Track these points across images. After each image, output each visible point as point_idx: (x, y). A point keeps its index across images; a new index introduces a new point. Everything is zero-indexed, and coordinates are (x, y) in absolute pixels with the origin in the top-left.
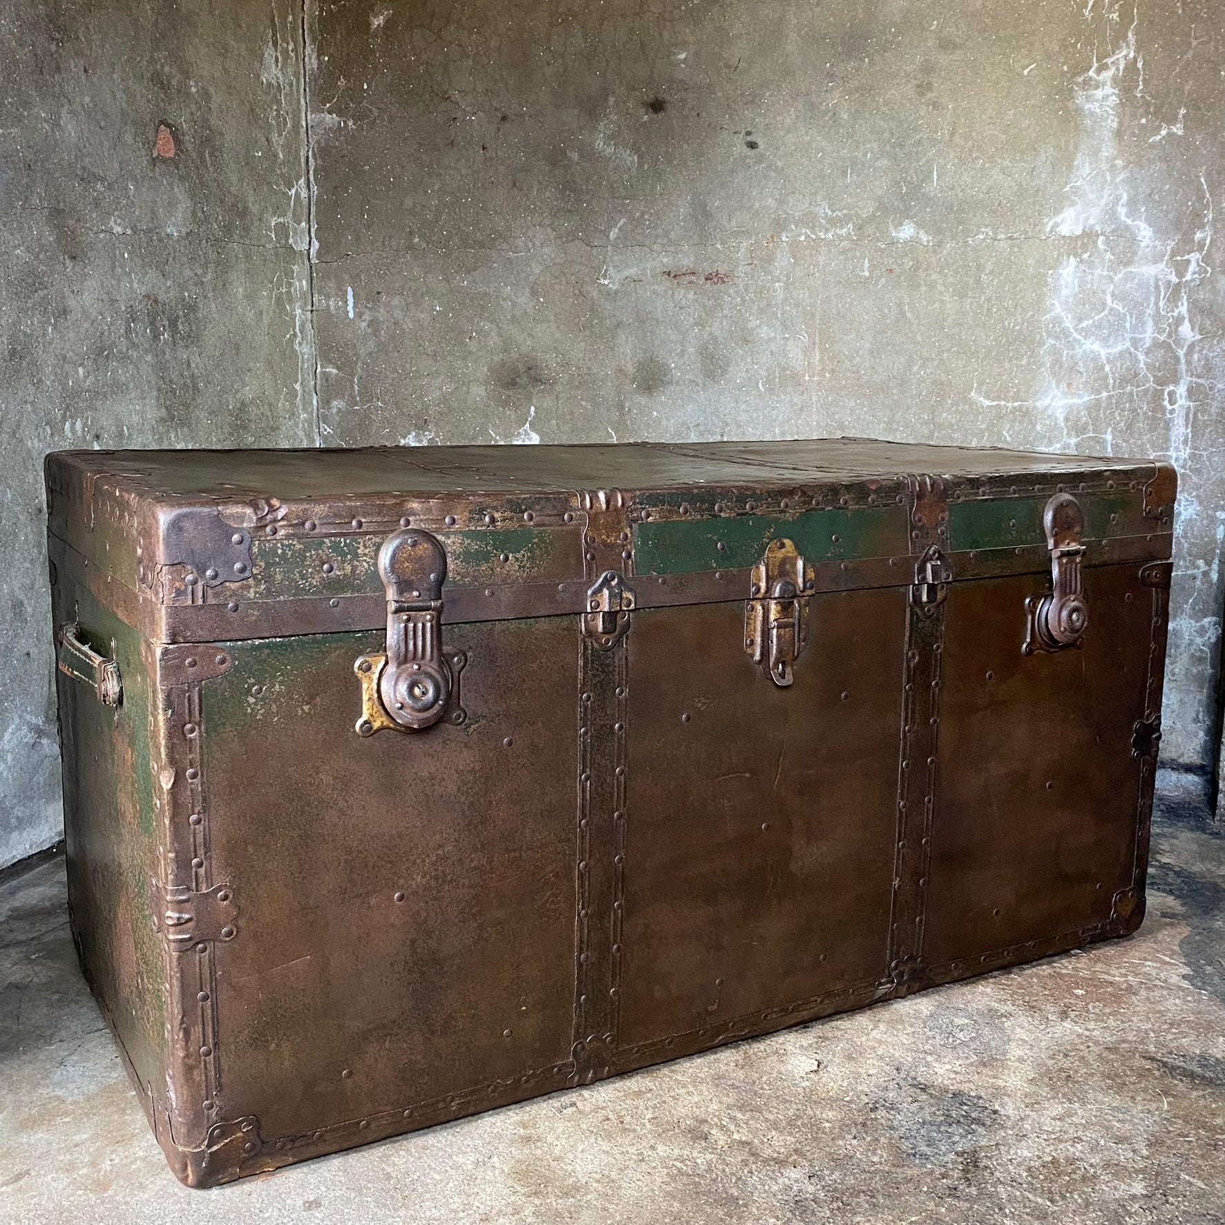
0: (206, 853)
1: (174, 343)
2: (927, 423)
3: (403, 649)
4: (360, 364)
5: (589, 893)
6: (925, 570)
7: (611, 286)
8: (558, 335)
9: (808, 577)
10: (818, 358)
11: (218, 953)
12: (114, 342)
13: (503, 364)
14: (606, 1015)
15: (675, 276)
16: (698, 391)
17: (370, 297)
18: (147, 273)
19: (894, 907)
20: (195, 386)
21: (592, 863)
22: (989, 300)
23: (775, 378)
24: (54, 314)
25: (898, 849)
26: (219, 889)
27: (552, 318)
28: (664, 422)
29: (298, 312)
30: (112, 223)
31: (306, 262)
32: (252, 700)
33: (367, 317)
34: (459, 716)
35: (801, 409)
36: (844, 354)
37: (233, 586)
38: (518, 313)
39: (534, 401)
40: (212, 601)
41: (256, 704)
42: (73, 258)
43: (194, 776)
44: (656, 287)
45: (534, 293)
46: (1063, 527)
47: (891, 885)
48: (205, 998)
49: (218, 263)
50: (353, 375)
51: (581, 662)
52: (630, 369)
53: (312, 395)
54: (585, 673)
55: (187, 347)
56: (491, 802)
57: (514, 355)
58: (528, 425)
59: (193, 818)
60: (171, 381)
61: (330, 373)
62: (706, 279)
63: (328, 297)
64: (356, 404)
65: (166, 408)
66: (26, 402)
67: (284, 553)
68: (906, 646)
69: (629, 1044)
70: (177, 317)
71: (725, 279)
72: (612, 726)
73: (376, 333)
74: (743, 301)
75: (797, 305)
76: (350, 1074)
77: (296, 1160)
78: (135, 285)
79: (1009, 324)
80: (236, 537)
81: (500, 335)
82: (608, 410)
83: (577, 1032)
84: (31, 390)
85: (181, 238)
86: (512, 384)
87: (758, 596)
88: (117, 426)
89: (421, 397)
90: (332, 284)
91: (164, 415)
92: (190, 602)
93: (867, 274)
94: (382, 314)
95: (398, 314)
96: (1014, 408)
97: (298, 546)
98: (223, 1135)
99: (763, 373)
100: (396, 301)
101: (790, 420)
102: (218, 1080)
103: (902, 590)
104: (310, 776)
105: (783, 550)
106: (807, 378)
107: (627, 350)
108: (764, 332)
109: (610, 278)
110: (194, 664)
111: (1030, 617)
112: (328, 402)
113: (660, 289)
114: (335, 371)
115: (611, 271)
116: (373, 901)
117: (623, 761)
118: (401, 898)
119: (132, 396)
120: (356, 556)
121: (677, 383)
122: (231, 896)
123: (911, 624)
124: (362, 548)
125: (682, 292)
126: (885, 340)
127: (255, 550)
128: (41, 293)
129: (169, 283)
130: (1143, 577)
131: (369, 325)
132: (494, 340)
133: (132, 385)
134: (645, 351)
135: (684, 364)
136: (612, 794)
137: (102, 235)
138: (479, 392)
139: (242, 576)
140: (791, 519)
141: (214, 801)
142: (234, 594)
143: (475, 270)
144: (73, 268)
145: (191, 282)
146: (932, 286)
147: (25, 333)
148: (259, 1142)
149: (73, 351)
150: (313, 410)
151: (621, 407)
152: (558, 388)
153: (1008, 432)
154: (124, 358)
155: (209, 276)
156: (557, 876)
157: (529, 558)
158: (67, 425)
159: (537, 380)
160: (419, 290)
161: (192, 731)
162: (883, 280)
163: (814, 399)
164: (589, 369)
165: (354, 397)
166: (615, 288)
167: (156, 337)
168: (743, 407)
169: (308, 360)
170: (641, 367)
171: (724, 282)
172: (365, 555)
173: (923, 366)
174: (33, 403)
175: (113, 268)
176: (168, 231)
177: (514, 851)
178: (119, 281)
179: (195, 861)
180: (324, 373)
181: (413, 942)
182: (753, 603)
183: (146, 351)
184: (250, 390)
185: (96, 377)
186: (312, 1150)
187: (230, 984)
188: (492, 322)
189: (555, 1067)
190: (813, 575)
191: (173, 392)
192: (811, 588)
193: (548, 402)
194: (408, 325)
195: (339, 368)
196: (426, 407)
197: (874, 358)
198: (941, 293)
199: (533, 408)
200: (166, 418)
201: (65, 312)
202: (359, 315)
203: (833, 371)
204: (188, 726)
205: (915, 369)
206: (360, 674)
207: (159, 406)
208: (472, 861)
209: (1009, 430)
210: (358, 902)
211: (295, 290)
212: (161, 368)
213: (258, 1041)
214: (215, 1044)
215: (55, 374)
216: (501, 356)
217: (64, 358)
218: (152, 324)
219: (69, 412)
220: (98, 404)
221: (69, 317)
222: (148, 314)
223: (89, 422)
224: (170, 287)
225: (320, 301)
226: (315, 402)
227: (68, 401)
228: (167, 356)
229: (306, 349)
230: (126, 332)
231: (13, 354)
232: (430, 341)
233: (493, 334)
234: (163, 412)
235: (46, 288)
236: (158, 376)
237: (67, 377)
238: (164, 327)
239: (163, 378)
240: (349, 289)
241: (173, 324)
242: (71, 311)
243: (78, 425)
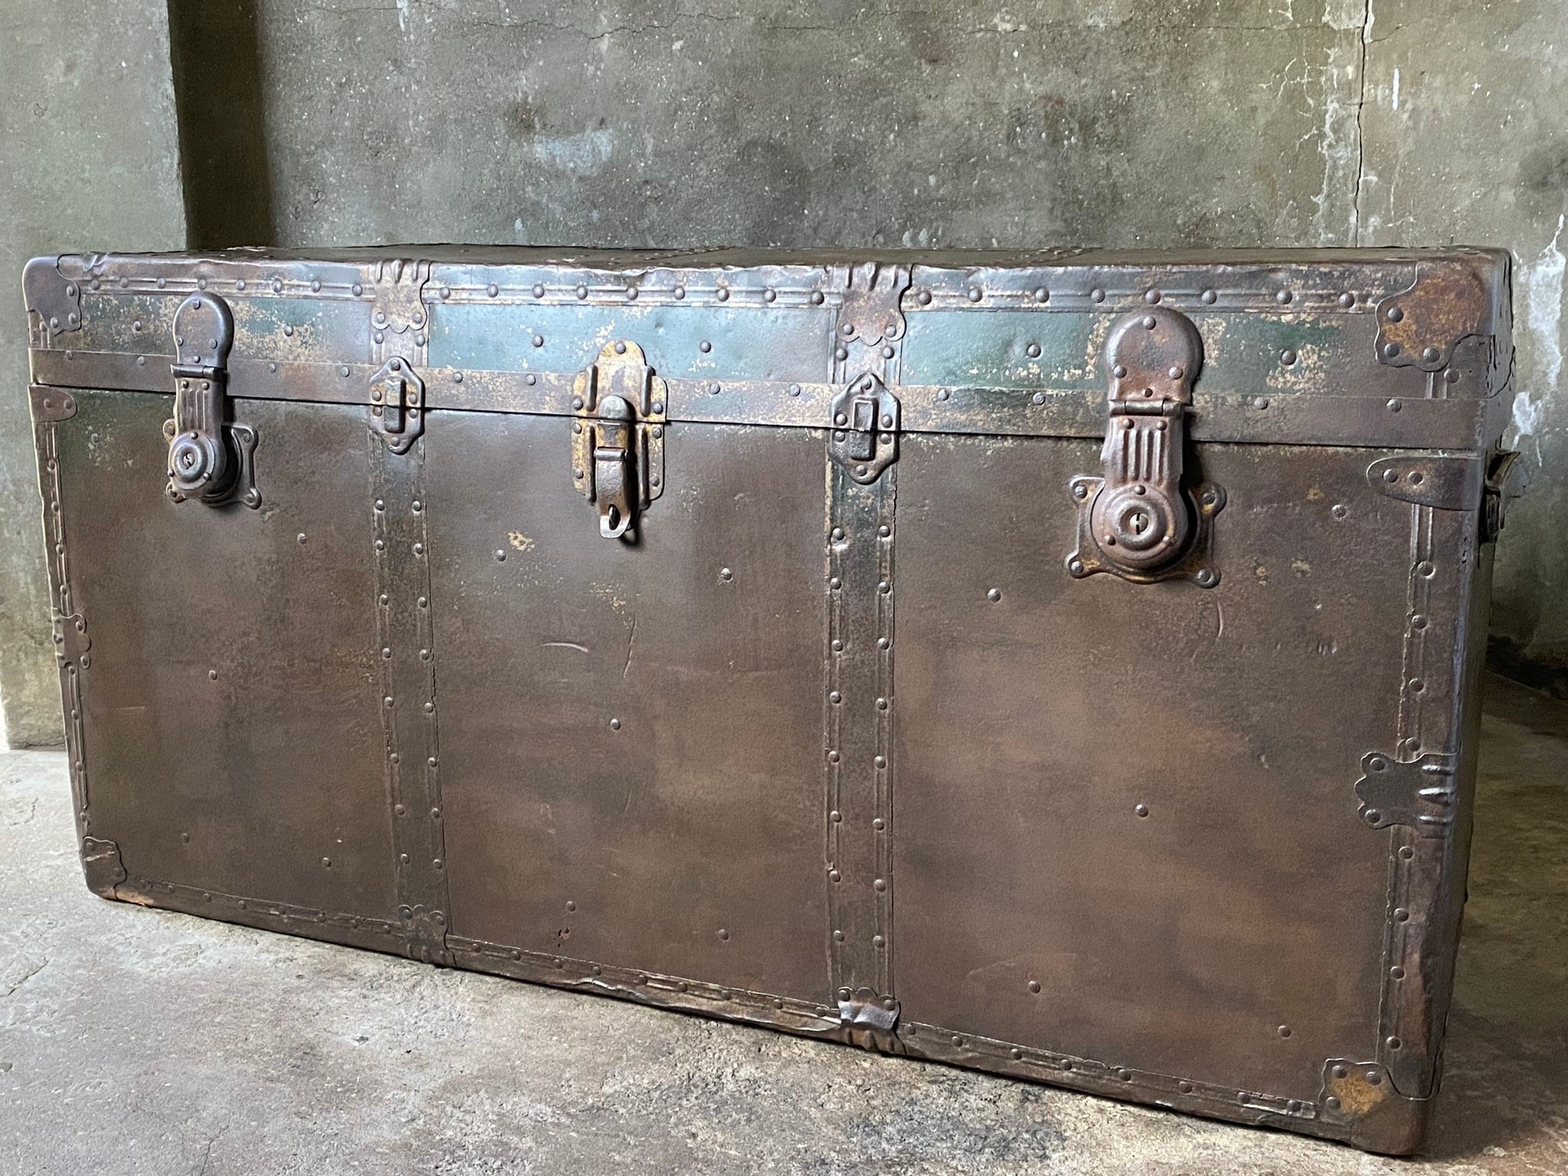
1: (1086, 148)
4: (1398, 168)
12: (987, 149)
13: (1536, 154)
17: (1414, 81)
18: (1047, 72)
20: (1116, 198)
24: (899, 122)
29: (1332, 106)
30: (996, 20)
31: (1358, 44)
33: (1409, 106)
42: (933, 61)
49: (1173, 55)
50: (1390, 183)
53: (1348, 210)
55: (1109, 152)
57: (1549, 143)
58: (1554, 242)
60: (1076, 191)
61: (1371, 182)
63: (1376, 84)
64: (1390, 221)
65: (1065, 220)
66: (852, 210)
70: (1095, 119)
73: (1416, 124)
78: (1028, 86)
81: (1536, 116)
84: (860, 197)
85: (1110, 29)
86: (1542, 184)
88: (981, 238)
89: (1453, 206)
90: (1381, 68)
94: (1423, 101)
95: (1438, 99)
100: (1438, 81)
112: (1367, 219)
114: (1375, 179)
119: (1010, 205)
128: (883, 100)
131: (1410, 117)
132: (1529, 125)
133: (1009, 195)
137: (978, 35)
138: (1508, 197)
144: (932, 72)
145: (1124, 79)
147: (856, 141)
149: (923, 158)
150: (1347, 230)
154: (1001, 166)
155: (1158, 70)
158: (906, 236)
160: (1460, 63)
165: (1388, 210)
167: (1056, 140)
169: (1346, 166)
174: (860, 211)
175: (994, 69)
176: (1090, 22)
178: (1002, 82)
180: (1365, 181)
183: (1039, 158)
184: (1219, 202)
185: (955, 186)
188: (1528, 99)
191: (1080, 203)
194: (1445, 114)
195: (1379, 176)
196: (1453, 221)
199: (1562, 218)
200: (1064, 231)
201: (915, 118)
202: (1402, 104)
211: (1330, 79)
212: (1059, 176)
215: (896, 182)
216: (1535, 146)
217: (909, 166)
218: (1049, 127)
219: (910, 221)
220: (955, 214)
221: (920, 124)
222: (1046, 117)
223: (940, 233)
224: (1085, 85)
225: (1369, 90)
226: (1353, 219)
227: (910, 210)
228: (1073, 163)
229: (1343, 153)
230: (1008, 137)
231: (839, 161)
232: (1466, 131)
233: (1529, 115)
234: (1059, 225)
235: (891, 94)
236: (1055, 185)
237: (912, 185)
238: (1071, 131)
239: (1062, 187)
240: (1396, 72)
241: (1087, 126)
242: (925, 117)
243: (923, 236)
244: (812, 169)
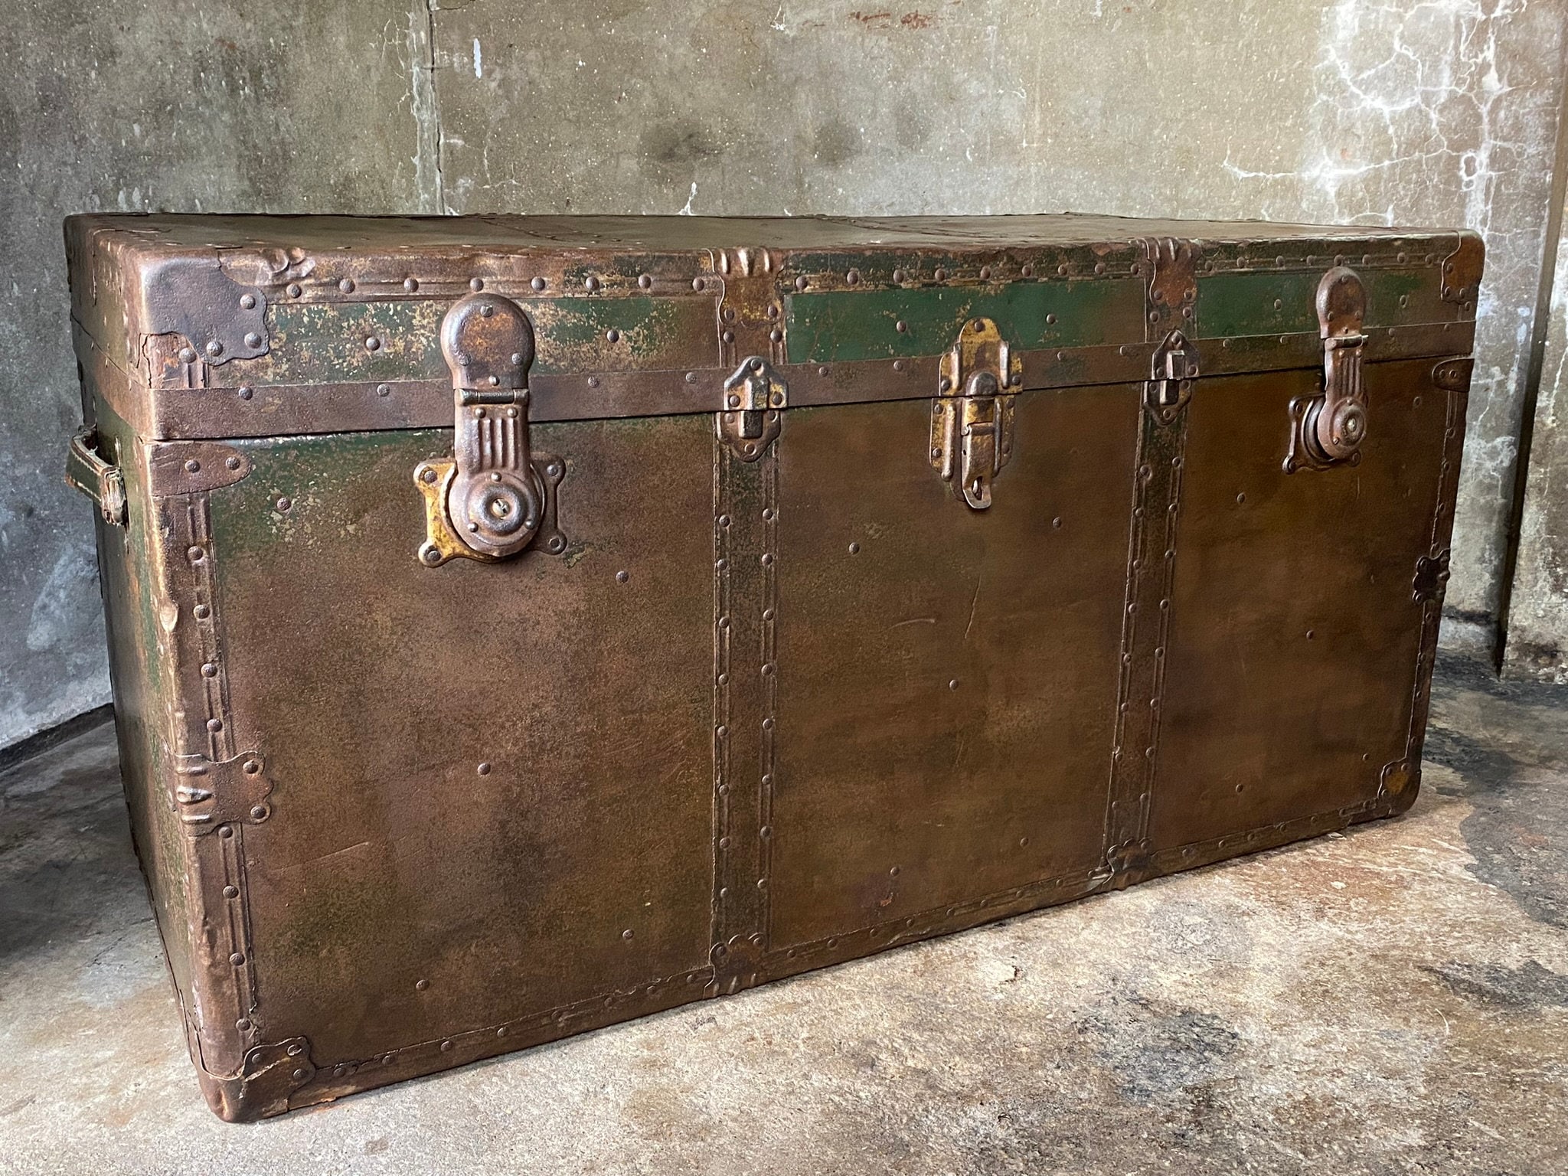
0: (225, 712)
1: (258, 100)
2: (1169, 200)
3: (477, 454)
4: (490, 133)
5: (730, 764)
6: (1164, 362)
7: (787, 32)
8: (723, 94)
9: (1014, 369)
10: (1038, 119)
11: (247, 838)
12: (179, 96)
13: (658, 129)
14: (752, 911)
15: (866, 19)
16: (893, 162)
17: (499, 53)
18: (219, 11)
19: (1113, 782)
20: (286, 155)
21: (734, 727)
22: (1249, 46)
23: (985, 144)
24: (97, 56)
25: (1120, 713)
26: (245, 758)
27: (716, 72)
28: (852, 200)
29: (416, 69)
31: (425, 9)
32: (277, 517)
33: (498, 75)
34: (556, 543)
35: (1017, 183)
36: (1070, 115)
37: (245, 365)
38: (677, 68)
39: (697, 175)
40: (216, 384)
41: (282, 522)
43: (204, 614)
44: (843, 33)
45: (696, 43)
46: (1339, 312)
47: (1109, 755)
48: (233, 894)
50: (481, 146)
51: (716, 476)
52: (811, 134)
53: (434, 172)
54: (722, 490)
55: (275, 105)
56: (601, 652)
57: (673, 120)
58: (688, 206)
59: (206, 667)
60: (255, 146)
61: (455, 145)
62: (903, 22)
63: (451, 51)
64: (487, 183)
65: (250, 179)
66: (65, 164)
67: (312, 321)
68: (1137, 459)
69: (782, 946)
70: (261, 68)
71: (926, 22)
72: (758, 558)
73: (508, 93)
74: (948, 48)
75: (1013, 54)
76: (426, 985)
77: (360, 1088)
78: (205, 26)
79: (1272, 76)
80: (245, 300)
81: (655, 96)
82: (785, 186)
83: (716, 930)
84: (71, 149)
86: (669, 155)
87: (948, 393)
88: (187, 199)
89: (563, 172)
90: (455, 36)
91: (247, 188)
92: (186, 385)
93: (1100, 14)
94: (515, 71)
95: (534, 71)
96: (1276, 181)
97: (331, 313)
98: (264, 1060)
99: (971, 138)
100: (532, 55)
101: (1003, 197)
102: (255, 994)
103: (1135, 387)
104: (360, 615)
105: (982, 334)
106: (1025, 145)
107: (807, 112)
108: (973, 88)
109: (787, 22)
110: (196, 468)
111: (1294, 425)
112: (455, 181)
113: (847, 34)
114: (460, 142)
115: (788, 14)
116: (450, 774)
117: (772, 602)
118: (486, 771)
119: (206, 163)
120: (410, 328)
121: (867, 152)
122: (261, 767)
123: (1145, 431)
124: (418, 318)
125: (875, 38)
126: (1119, 96)
127: (272, 316)
128: (80, 28)
129: (248, 25)
130: (1436, 378)
131: (499, 86)
132: (647, 102)
133: (204, 150)
134: (828, 113)
135: (876, 128)
136: (758, 642)
138: (630, 165)
139: (256, 351)
140: (993, 293)
141: (233, 646)
142: (246, 375)
143: (624, 14)
145: (277, 26)
146: (1179, 28)
147: (60, 78)
148: (311, 1068)
149: (125, 103)
150: (435, 191)
151: (800, 183)
152: (725, 159)
153: (1267, 211)
154: (193, 117)
155: (301, 19)
156: (688, 743)
157: (645, 337)
158: (121, 196)
159: (698, 150)
160: (557, 41)
161: (199, 556)
162: (1119, 22)
163: (1033, 170)
164: (762, 135)
165: (483, 174)
166: (792, 35)
167: (234, 90)
168: (946, 181)
169: (429, 129)
170: (823, 133)
171: (924, 26)
172: (423, 327)
173: (1166, 129)
174: (74, 166)
177: (633, 712)
178: (183, 18)
179: (211, 723)
180: (447, 145)
181: (503, 824)
182: (943, 402)
183: (222, 108)
184: (356, 162)
185: (157, 137)
186: (383, 1077)
187: (264, 876)
188: (645, 79)
189: (689, 974)
190: (1020, 366)
191: (259, 160)
192: (1017, 384)
193: (713, 177)
194: (546, 85)
195: (465, 140)
196: (567, 185)
197: (1107, 118)
198: (1190, 38)
199: (694, 185)
200: (250, 190)
201: (112, 53)
202: (488, 73)
203: (1056, 135)
204: (193, 550)
205: (1156, 132)
206: (421, 486)
207: (241, 179)
208: (577, 724)
209: (1269, 207)
210: (430, 774)
211: (412, 43)
212: (241, 130)
213: (305, 945)
214: (249, 950)
215: (103, 131)
216: (656, 121)
217: (114, 111)
218: (228, 75)
219: (124, 180)
220: (162, 170)
221: (118, 60)
222: (223, 62)
223: (150, 193)
224: (250, 31)
225: (442, 56)
226: (438, 180)
227: (121, 165)
228: (249, 116)
229: (426, 116)
230: (195, 83)
231: (44, 102)
232: (572, 103)
233: (647, 94)
234: (246, 184)
235: (85, 21)
236: (238, 140)
237: (118, 135)
238: (244, 79)
239: (244, 142)
240: (476, 41)
241: (256, 75)
242: (121, 53)
243: (136, 196)
244: (18, 110)
